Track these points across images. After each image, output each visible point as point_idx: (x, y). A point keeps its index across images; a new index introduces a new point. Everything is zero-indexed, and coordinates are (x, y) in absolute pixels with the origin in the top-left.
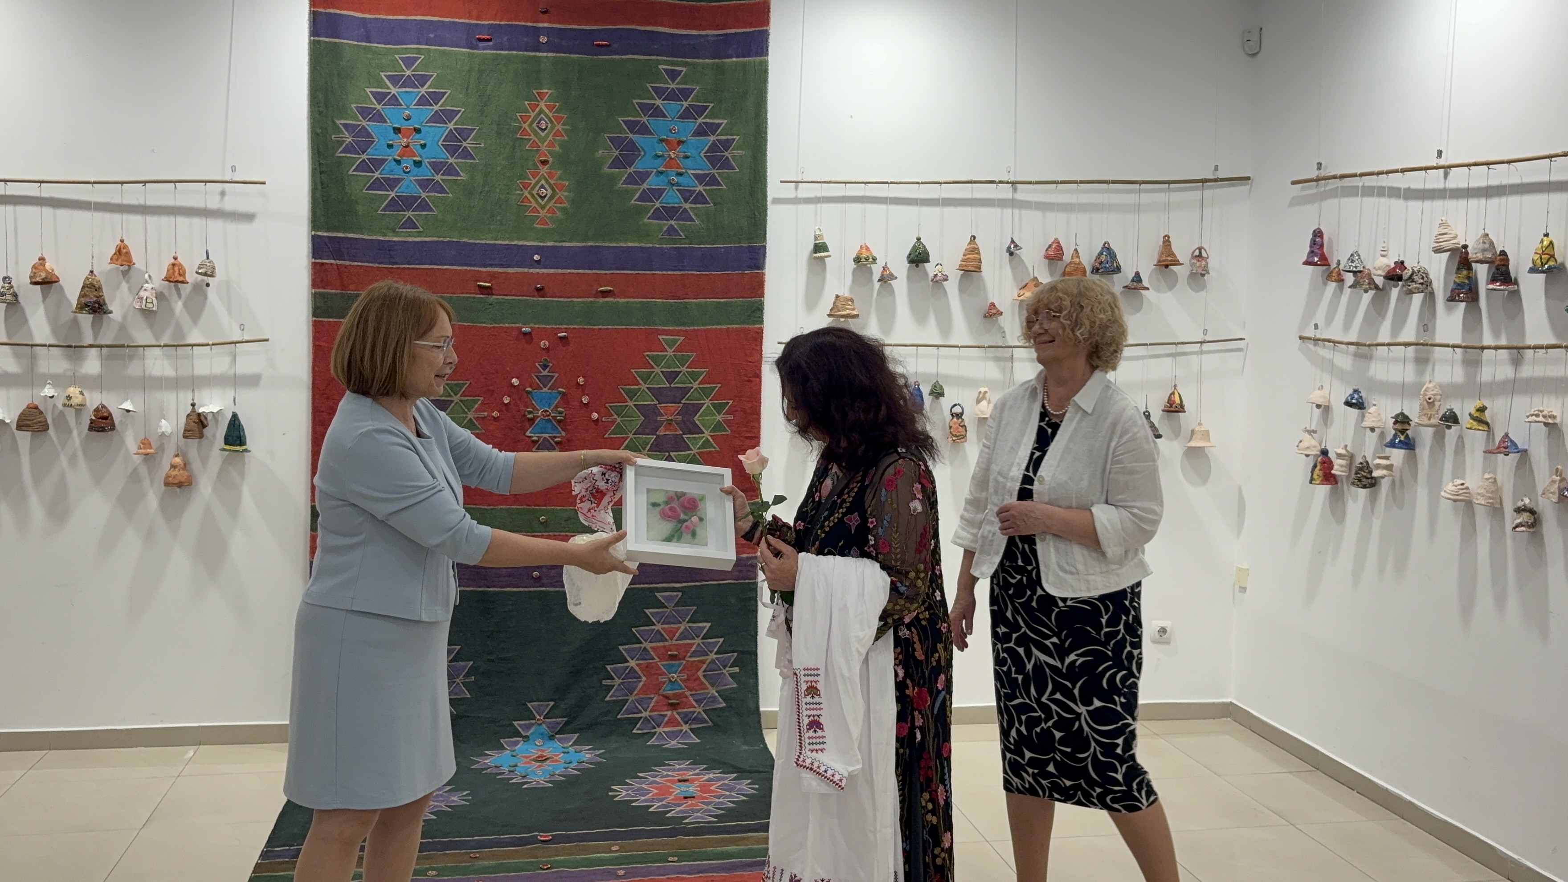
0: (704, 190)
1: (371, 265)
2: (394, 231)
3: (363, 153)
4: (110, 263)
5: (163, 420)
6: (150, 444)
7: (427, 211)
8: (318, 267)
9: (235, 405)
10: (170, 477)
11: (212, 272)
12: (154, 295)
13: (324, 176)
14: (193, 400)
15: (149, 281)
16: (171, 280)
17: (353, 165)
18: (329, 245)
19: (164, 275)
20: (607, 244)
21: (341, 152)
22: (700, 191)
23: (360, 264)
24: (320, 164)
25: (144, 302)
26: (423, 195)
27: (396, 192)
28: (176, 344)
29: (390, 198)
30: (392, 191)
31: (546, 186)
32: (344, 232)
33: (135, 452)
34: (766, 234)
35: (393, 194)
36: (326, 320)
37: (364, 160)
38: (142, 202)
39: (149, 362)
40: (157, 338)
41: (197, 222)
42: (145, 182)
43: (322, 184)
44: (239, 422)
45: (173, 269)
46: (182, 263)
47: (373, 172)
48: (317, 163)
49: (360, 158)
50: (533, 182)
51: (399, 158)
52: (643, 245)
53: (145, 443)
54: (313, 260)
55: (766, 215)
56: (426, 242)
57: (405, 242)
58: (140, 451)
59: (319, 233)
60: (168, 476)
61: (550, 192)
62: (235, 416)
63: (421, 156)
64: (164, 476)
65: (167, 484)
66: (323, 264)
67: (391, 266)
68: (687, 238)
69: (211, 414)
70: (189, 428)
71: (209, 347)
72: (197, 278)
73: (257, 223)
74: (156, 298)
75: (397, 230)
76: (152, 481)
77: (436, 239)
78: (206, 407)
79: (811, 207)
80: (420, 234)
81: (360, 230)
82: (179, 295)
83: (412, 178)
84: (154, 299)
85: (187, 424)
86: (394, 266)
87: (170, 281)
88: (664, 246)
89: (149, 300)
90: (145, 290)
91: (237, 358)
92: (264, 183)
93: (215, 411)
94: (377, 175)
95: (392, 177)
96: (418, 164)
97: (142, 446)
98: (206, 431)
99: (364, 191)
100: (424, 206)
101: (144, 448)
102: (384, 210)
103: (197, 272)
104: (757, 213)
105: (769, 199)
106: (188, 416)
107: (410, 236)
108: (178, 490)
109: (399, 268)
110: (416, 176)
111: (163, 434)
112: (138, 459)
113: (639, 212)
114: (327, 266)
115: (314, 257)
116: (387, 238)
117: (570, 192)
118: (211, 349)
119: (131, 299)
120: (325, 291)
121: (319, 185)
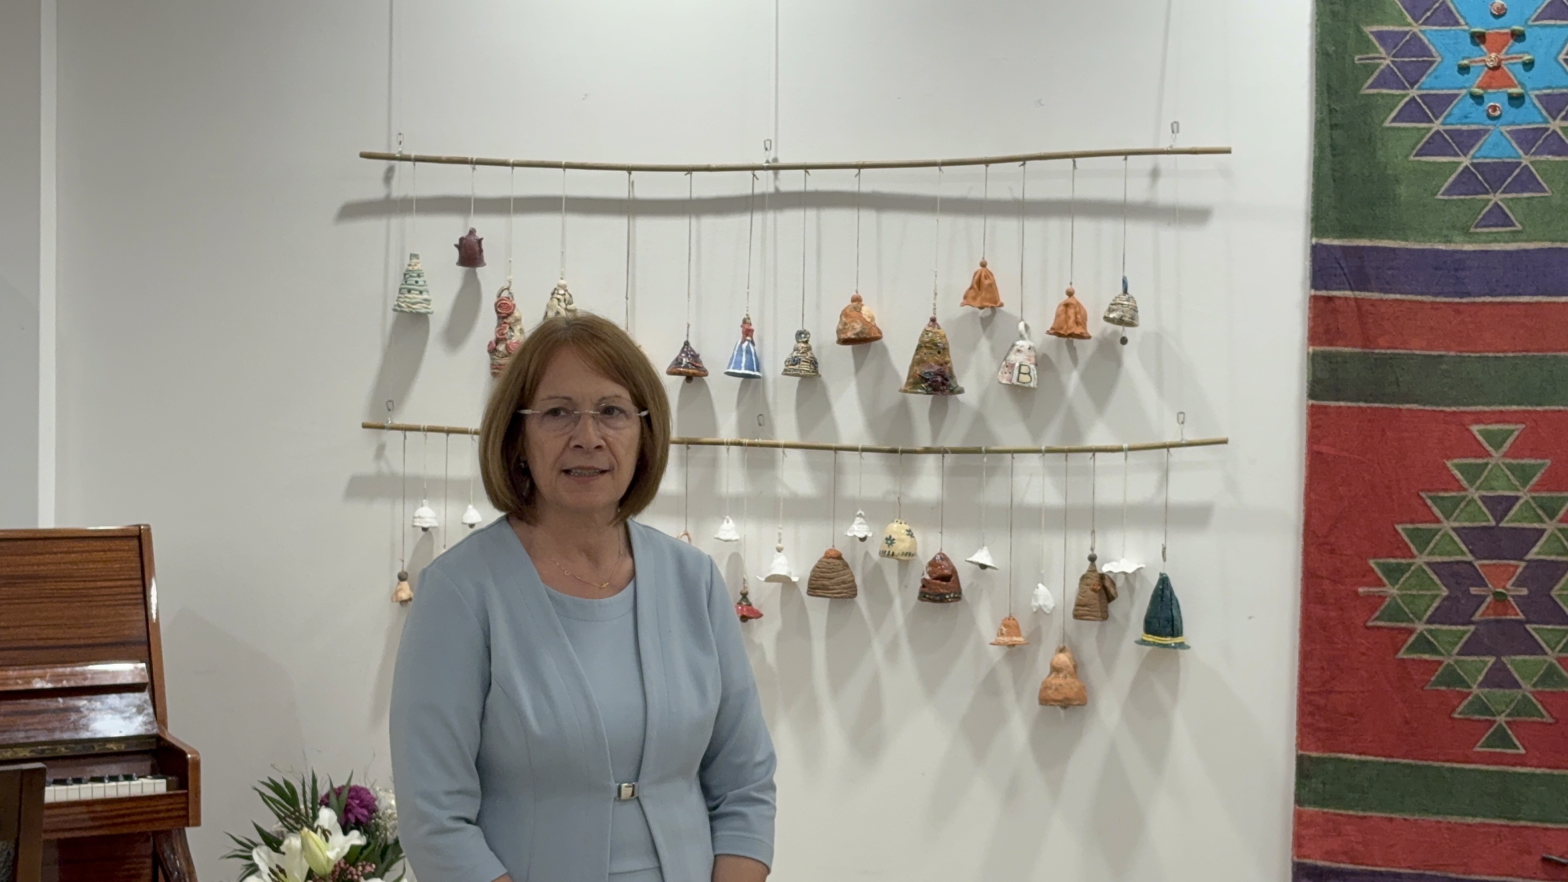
1: (1419, 298)
2: (1466, 232)
3: (1412, 85)
4: (963, 305)
5: (1040, 585)
6: (1017, 627)
7: (1531, 191)
8: (1321, 304)
9: (1165, 560)
10: (1050, 688)
11: (1132, 318)
12: (1033, 360)
13: (1337, 133)
14: (1092, 549)
15: (1026, 336)
16: (1062, 332)
17: (1392, 110)
18: (1342, 262)
19: (1050, 324)
21: (1371, 87)
23: (1398, 296)
24: (1331, 111)
25: (1016, 372)
26: (1525, 160)
27: (1473, 157)
28: (1066, 447)
29: (1460, 169)
30: (1465, 155)
32: (1372, 237)
33: (993, 641)
35: (1465, 161)
36: (1333, 404)
37: (1413, 99)
38: (1018, 195)
39: (1021, 481)
40: (1036, 434)
41: (1109, 227)
42: (1024, 159)
43: (1333, 147)
44: (1172, 593)
45: (1066, 312)
46: (1082, 302)
47: (1431, 121)
48: (1325, 110)
49: (1404, 96)
51: (1479, 91)
53: (1010, 626)
54: (1313, 292)
56: (1526, 251)
57: (1486, 252)
58: (1002, 639)
59: (1326, 241)
60: (1045, 687)
62: (1164, 581)
63: (1522, 85)
64: (1039, 686)
65: (1044, 701)
66: (1330, 299)
67: (1457, 300)
69: (1123, 576)
70: (1085, 600)
71: (1122, 454)
72: (1105, 330)
73: (1215, 225)
74: (1036, 365)
75: (1472, 230)
76: (1019, 694)
77: (1547, 245)
78: (1114, 563)
80: (1515, 236)
81: (1401, 232)
82: (1075, 360)
83: (1504, 129)
84: (1032, 366)
85: (1081, 592)
86: (1464, 300)
87: (1060, 335)
89: (1024, 369)
90: (1019, 351)
91: (1172, 475)
92: (1228, 151)
93: (1130, 570)
94: (1437, 125)
95: (1465, 128)
96: (1516, 100)
97: (1004, 629)
98: (1113, 607)
99: (1411, 158)
100: (1526, 181)
101: (1009, 634)
102: (1448, 192)
103: (1107, 319)
106: (1083, 578)
107: (1496, 241)
108: (1062, 712)
109: (1474, 303)
110: (1513, 123)
111: (1040, 609)
112: (996, 654)
114: (1337, 302)
115: (1315, 285)
116: (1452, 247)
118: (1126, 459)
119: (995, 369)
120: (1333, 349)
121: (1328, 150)
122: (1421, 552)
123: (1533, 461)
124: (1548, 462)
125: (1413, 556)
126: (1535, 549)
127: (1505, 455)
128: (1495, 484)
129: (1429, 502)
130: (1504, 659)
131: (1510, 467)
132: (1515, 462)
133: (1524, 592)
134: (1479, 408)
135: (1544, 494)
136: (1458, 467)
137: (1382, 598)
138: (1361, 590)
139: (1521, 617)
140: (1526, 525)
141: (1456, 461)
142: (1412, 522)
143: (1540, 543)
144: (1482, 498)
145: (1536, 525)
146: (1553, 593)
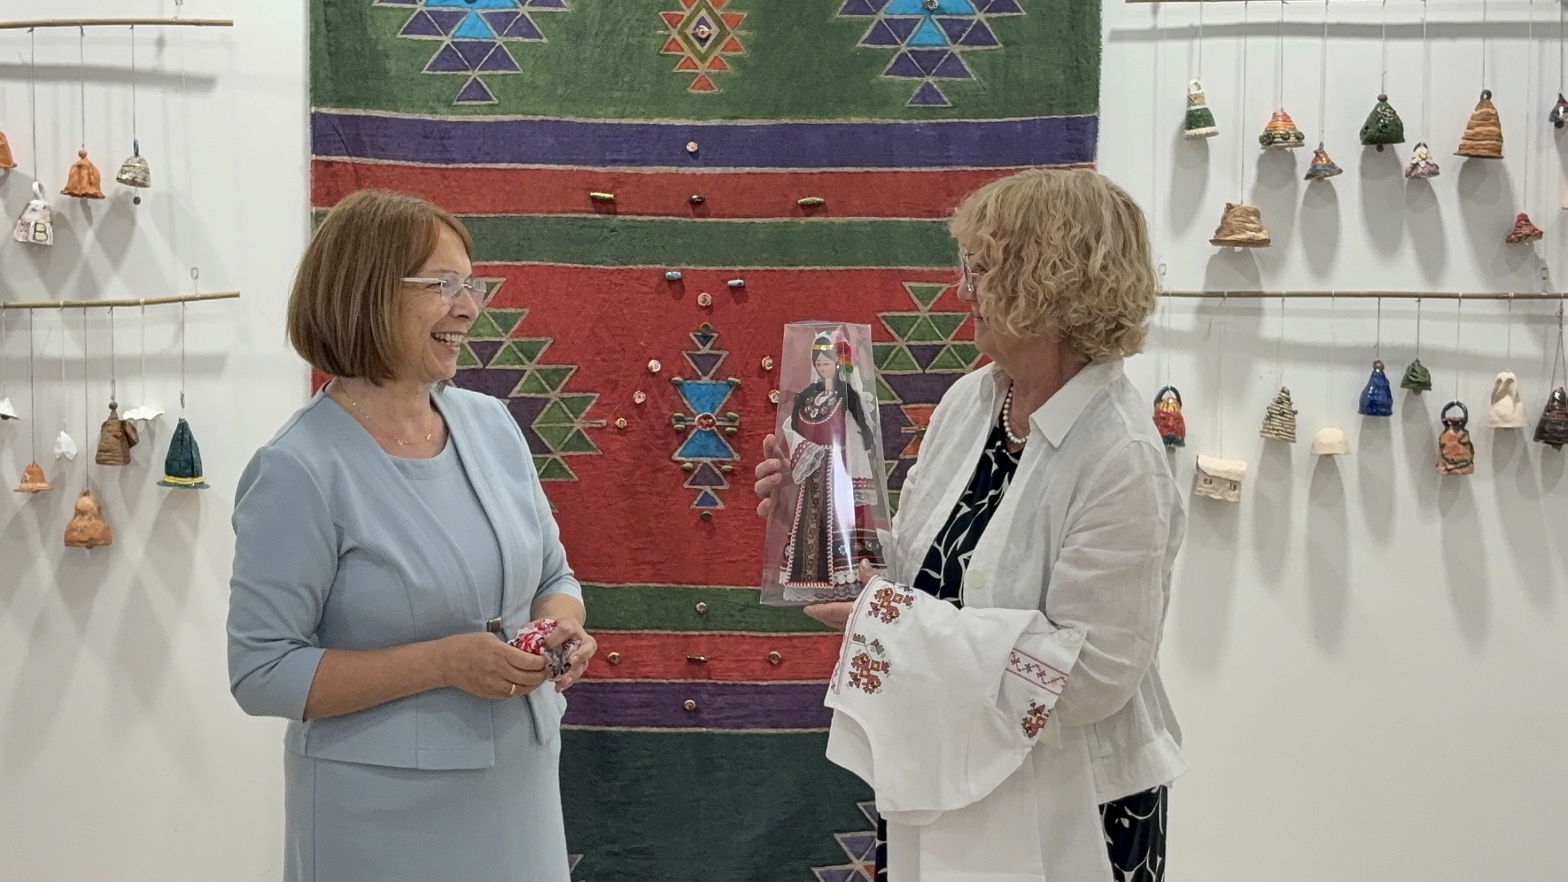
0: (988, 19)
1: (411, 164)
2: (449, 103)
5: (63, 433)
6: (41, 474)
7: (505, 69)
8: (321, 167)
9: (183, 406)
10: (75, 530)
11: (144, 179)
12: (48, 218)
13: (330, 10)
14: (113, 398)
15: (40, 195)
16: (76, 192)
18: (339, 130)
19: (63, 184)
20: (814, 121)
22: (979, 22)
23: (392, 162)
25: (32, 230)
26: (499, 41)
27: (454, 37)
28: (84, 302)
29: (442, 47)
30: (446, 34)
31: (709, 20)
32: (367, 107)
33: (17, 488)
34: (1098, 96)
35: (447, 40)
38: (28, 60)
39: (39, 333)
40: (53, 290)
41: (118, 92)
42: (32, 25)
43: (328, 23)
44: (191, 437)
45: (79, 173)
46: (94, 164)
47: (414, 2)
50: (687, 13)
52: (877, 121)
53: (34, 472)
54: (314, 157)
55: (1098, 62)
56: (503, 123)
57: (468, 123)
58: (25, 486)
59: (324, 110)
60: (71, 529)
61: (715, 30)
62: (183, 426)
64: (64, 528)
65: (69, 542)
66: (330, 164)
67: (443, 166)
68: (955, 106)
69: (143, 423)
70: (107, 447)
71: (139, 308)
72: (118, 190)
73: (219, 92)
74: (52, 223)
75: (455, 103)
76: (44, 537)
77: (520, 117)
78: (135, 410)
79: (1182, 45)
80: (492, 109)
81: (392, 103)
82: (89, 218)
83: (480, 12)
84: (48, 225)
85: (103, 438)
86: (450, 166)
87: (74, 195)
88: (915, 122)
89: (39, 228)
90: (34, 210)
91: (186, 326)
92: (230, 24)
93: (150, 417)
94: (420, 6)
95: (445, 9)
97: (28, 477)
98: (134, 452)
99: (399, 36)
100: (500, 60)
101: (32, 481)
102: (433, 67)
103: (119, 180)
104: (1081, 59)
105: (1105, 32)
106: (105, 425)
107: (476, 113)
108: (87, 552)
109: (458, 169)
110: (486, 7)
111: (63, 455)
112: (20, 500)
113: (872, 61)
114: (336, 167)
115: (315, 151)
116: (437, 118)
117: (749, 29)
118: (143, 312)
119: (10, 227)
121: (323, 26)
123: (513, 310)
124: (527, 311)
126: (517, 388)
128: (481, 331)
131: (493, 315)
132: (498, 311)
135: (523, 339)
140: (509, 367)
143: (521, 383)
144: (470, 343)
145: (517, 367)
146: (533, 427)
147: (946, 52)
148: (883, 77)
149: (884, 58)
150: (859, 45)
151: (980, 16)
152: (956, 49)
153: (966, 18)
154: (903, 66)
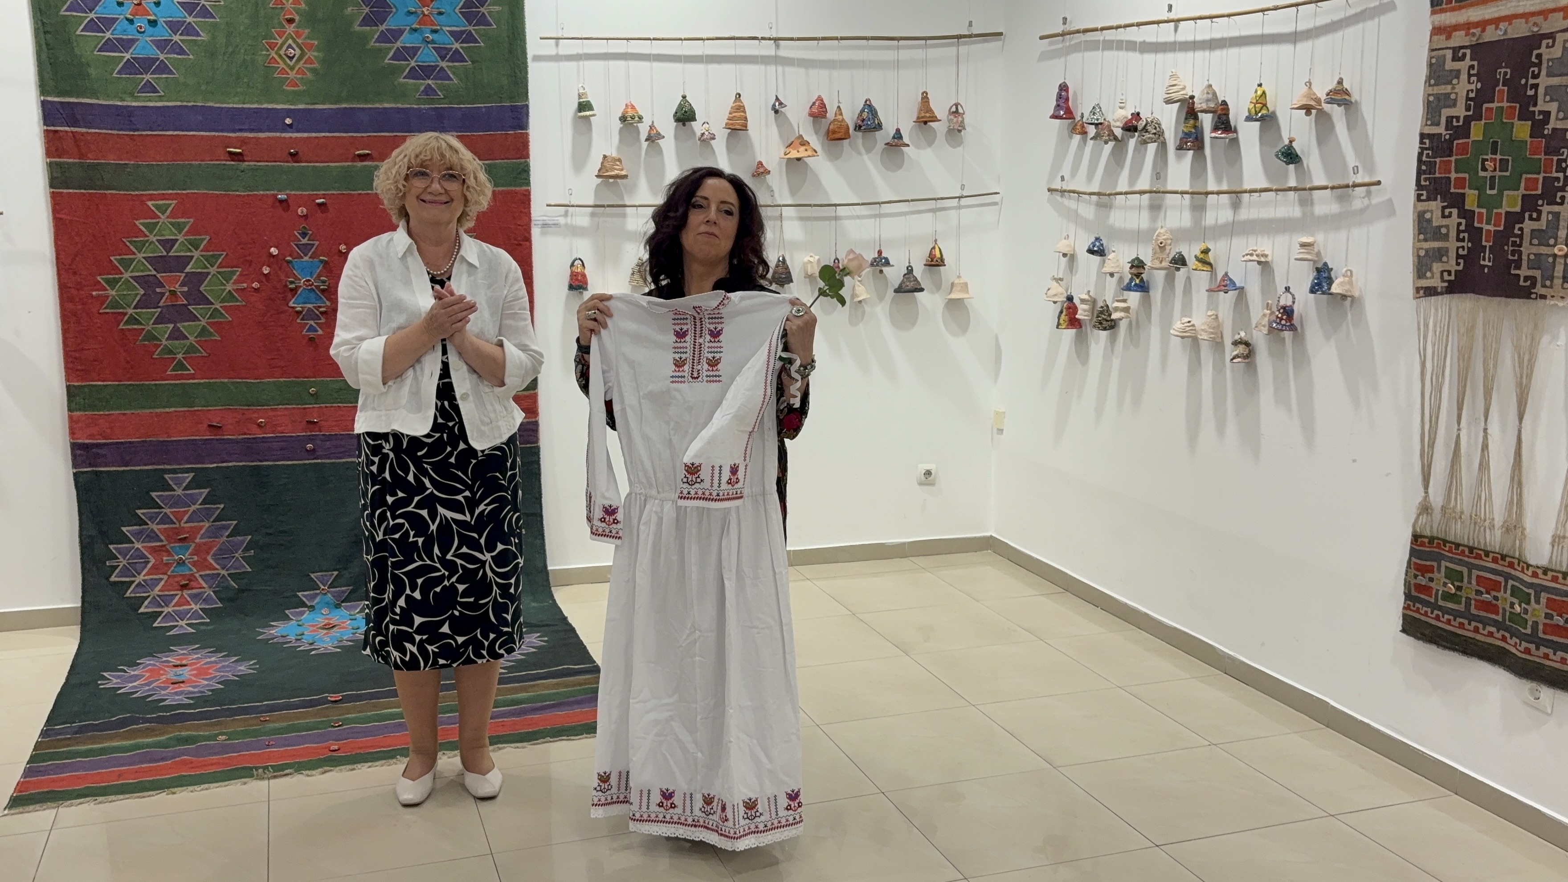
0: (461, 47)
1: (110, 132)
2: (132, 95)
3: (91, 11)
7: (167, 74)
8: (51, 135)
13: (49, 36)
17: (80, 25)
18: (61, 111)
20: (362, 106)
21: (66, 10)
22: (457, 49)
23: (97, 131)
24: (43, 24)
26: (162, 57)
27: (132, 54)
29: (125, 60)
30: (127, 52)
31: (294, 46)
32: (78, 97)
34: (527, 93)
35: (128, 56)
36: (65, 191)
37: (92, 19)
43: (47, 45)
47: (104, 32)
48: (40, 23)
49: (87, 17)
50: (280, 41)
51: (132, 17)
52: (400, 106)
54: (45, 128)
55: (527, 73)
56: (168, 107)
57: (145, 107)
59: (49, 99)
61: (298, 52)
63: (156, 15)
66: (56, 131)
67: (132, 133)
68: (445, 97)
75: (136, 94)
77: (179, 103)
79: (573, 64)
80: (161, 98)
81: (94, 94)
83: (148, 39)
86: (136, 133)
88: (423, 106)
94: (108, 35)
95: (125, 37)
96: (153, 23)
100: (163, 68)
102: (119, 73)
104: (517, 72)
105: (529, 56)
107: (150, 101)
109: (141, 135)
110: (152, 36)
113: (394, 71)
114: (61, 134)
115: (45, 124)
116: (125, 104)
117: (319, 51)
120: (61, 160)
121: (44, 47)
122: (127, 271)
123: (183, 220)
124: (192, 220)
125: (122, 273)
126: (190, 266)
127: (168, 217)
128: (163, 232)
129: (128, 244)
130: (178, 325)
131: (172, 224)
132: (174, 220)
133: (186, 289)
134: (151, 192)
135: (191, 237)
136: (143, 224)
137: (107, 297)
138: (94, 293)
139: (185, 302)
140: (182, 254)
141: (141, 221)
142: (120, 255)
143: (191, 263)
144: (158, 240)
145: (189, 254)
146: (202, 289)
147: (438, 66)
148: (401, 80)
149: (401, 69)
150: (386, 61)
151: (457, 46)
152: (444, 64)
153: (448, 46)
154: (413, 74)
